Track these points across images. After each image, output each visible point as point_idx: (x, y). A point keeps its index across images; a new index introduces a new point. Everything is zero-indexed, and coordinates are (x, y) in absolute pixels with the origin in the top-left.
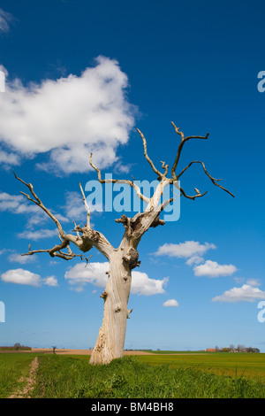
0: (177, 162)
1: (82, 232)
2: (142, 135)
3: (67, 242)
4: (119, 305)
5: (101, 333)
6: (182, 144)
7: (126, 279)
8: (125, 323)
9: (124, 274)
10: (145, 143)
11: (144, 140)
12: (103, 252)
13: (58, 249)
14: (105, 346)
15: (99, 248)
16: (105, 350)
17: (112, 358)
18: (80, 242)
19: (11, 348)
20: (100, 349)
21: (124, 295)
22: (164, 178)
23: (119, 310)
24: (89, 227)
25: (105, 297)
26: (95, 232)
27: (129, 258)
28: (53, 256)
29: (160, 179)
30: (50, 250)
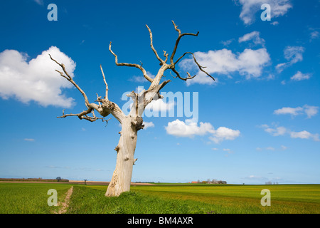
0: (175, 52)
1: (101, 102)
2: (150, 30)
3: (92, 109)
4: (128, 156)
5: (114, 174)
6: (179, 39)
7: (133, 138)
8: (131, 168)
9: (132, 134)
10: (151, 36)
11: (151, 34)
12: (117, 118)
13: (84, 114)
14: (117, 183)
15: (114, 115)
16: (117, 186)
17: (121, 192)
18: (101, 109)
19: (54, 181)
20: (113, 185)
21: (131, 149)
22: (164, 64)
23: (128, 159)
24: (107, 99)
25: (118, 150)
26: (111, 103)
27: (135, 122)
28: (81, 119)
29: (161, 64)
30: (79, 114)
